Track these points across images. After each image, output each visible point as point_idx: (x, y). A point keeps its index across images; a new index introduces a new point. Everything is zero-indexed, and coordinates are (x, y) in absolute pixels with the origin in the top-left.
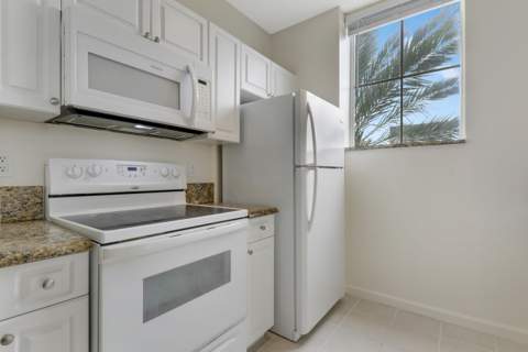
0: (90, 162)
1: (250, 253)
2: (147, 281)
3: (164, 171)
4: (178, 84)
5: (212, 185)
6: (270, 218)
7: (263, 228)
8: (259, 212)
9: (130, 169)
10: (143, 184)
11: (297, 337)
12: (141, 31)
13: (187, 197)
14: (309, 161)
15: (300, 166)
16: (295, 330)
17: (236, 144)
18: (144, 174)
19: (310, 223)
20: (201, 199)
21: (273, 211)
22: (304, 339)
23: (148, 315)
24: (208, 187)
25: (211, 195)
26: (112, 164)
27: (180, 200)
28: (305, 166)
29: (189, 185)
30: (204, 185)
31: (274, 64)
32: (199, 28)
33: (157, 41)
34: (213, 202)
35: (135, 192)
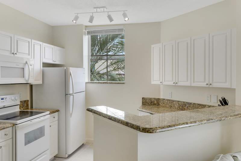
1: (50, 126)
2: (26, 134)
3: (13, 98)
4: (24, 68)
5: (28, 100)
6: (56, 113)
7: (54, 117)
8: (53, 112)
9: (2, 99)
10: (6, 104)
11: (67, 156)
12: (11, 52)
13: (20, 107)
14: (71, 92)
15: (67, 94)
16: (66, 154)
18: (6, 101)
19: (72, 114)
20: (24, 107)
21: (58, 111)
22: (70, 156)
23: (26, 144)
24: (26, 102)
25: (27, 105)
27: (18, 109)
28: (70, 94)
29: (21, 102)
30: (25, 101)
31: (55, 47)
32: (28, 43)
33: (16, 54)
34: (28, 108)
35: (4, 107)
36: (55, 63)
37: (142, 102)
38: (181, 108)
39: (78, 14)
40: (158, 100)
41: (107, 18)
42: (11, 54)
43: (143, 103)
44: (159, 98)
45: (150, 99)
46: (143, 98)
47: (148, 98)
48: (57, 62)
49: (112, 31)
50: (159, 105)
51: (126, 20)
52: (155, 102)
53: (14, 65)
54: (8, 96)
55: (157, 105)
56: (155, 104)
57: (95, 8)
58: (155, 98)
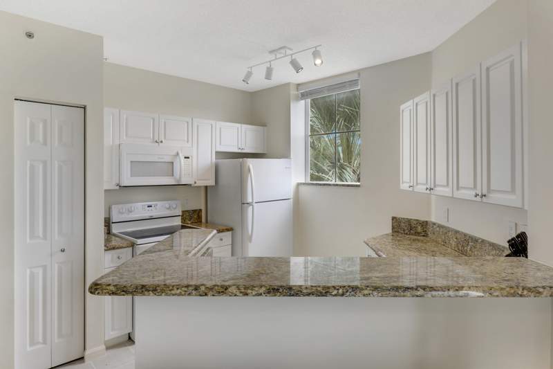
0: (130, 205)
3: (167, 206)
4: (173, 163)
5: (201, 210)
6: (229, 234)
7: (221, 240)
9: (149, 206)
10: (154, 213)
12: (153, 139)
13: (182, 219)
14: (249, 200)
15: (244, 203)
17: (213, 186)
18: (156, 209)
19: (251, 236)
20: (192, 220)
21: (231, 229)
24: (197, 212)
25: (199, 217)
26: (140, 205)
27: (177, 222)
28: (247, 203)
29: (183, 212)
30: (195, 211)
31: (243, 126)
32: (186, 125)
33: (162, 142)
34: (201, 222)
35: (151, 218)
36: (243, 151)
37: (393, 226)
38: (460, 248)
39: (253, 68)
40: (425, 224)
41: (291, 66)
42: (153, 142)
43: (393, 228)
44: (427, 222)
45: (409, 221)
46: (393, 218)
47: (404, 219)
48: (247, 151)
49: (340, 85)
50: (426, 235)
51: (316, 63)
52: (419, 229)
53: (156, 159)
54: (159, 203)
55: (424, 236)
56: (418, 234)
57: (271, 52)
58: (417, 220)
